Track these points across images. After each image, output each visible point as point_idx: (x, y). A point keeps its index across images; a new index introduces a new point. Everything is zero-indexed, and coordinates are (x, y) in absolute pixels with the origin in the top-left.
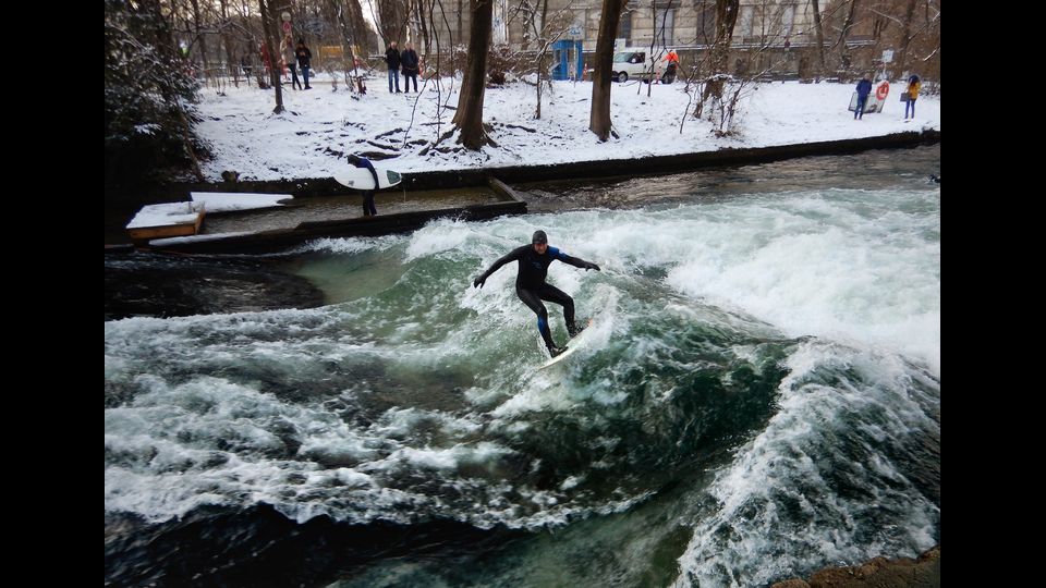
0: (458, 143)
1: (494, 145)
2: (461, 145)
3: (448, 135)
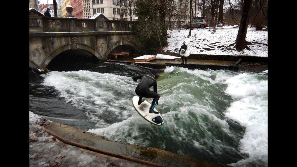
0: (234, 47)
1: (248, 49)
2: (236, 48)
3: (232, 45)
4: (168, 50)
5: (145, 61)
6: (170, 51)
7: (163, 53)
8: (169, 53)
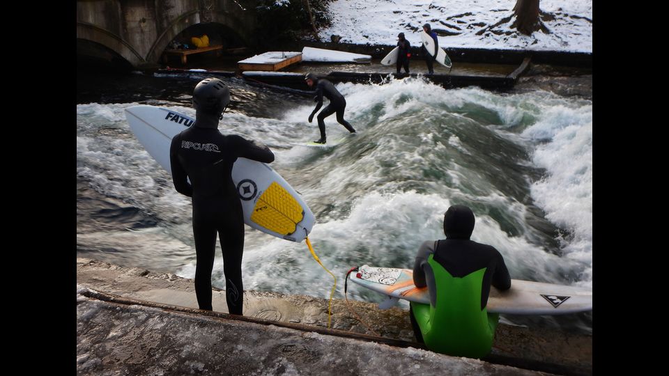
0: (512, 27)
1: (546, 31)
2: (515, 29)
3: (505, 20)
4: (333, 37)
5: (271, 68)
6: (340, 38)
7: (318, 44)
8: (335, 44)
